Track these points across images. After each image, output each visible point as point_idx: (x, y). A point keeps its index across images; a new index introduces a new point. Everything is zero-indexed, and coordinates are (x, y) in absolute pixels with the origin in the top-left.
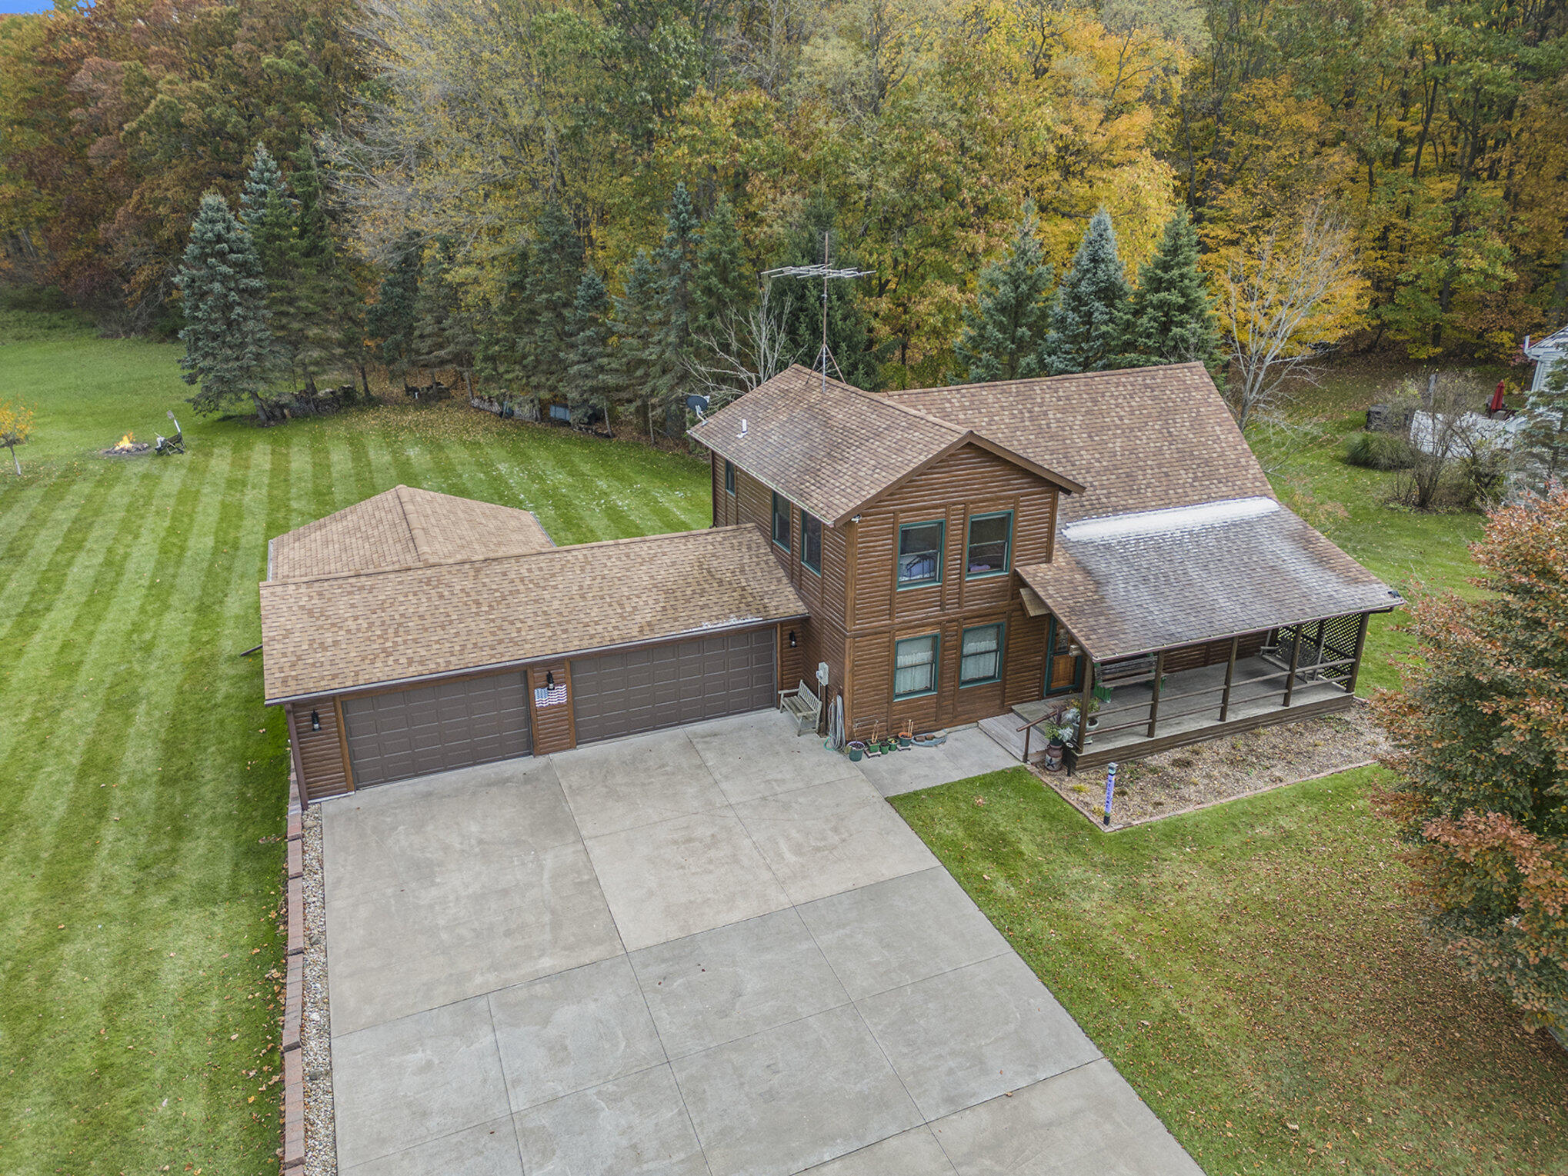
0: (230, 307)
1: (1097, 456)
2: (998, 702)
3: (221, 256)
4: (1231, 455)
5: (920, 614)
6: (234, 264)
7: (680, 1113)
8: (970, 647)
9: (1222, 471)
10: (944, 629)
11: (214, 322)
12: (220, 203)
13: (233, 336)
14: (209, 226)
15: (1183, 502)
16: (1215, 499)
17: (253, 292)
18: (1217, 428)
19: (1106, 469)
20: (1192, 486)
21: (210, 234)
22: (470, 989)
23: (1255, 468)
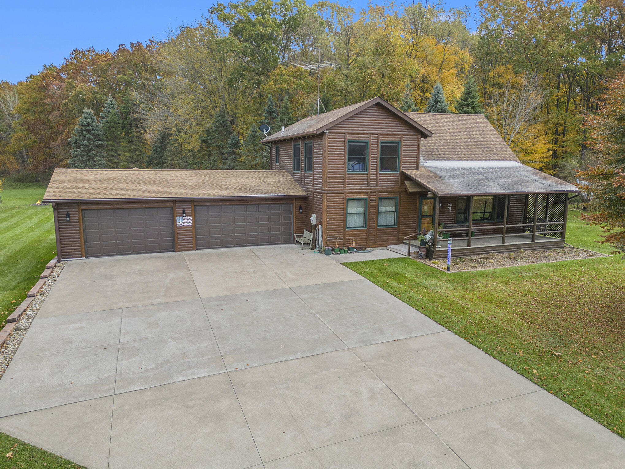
0: (90, 150)
1: (439, 140)
2: (396, 237)
3: (89, 131)
4: (499, 146)
5: (358, 186)
6: (93, 135)
7: (213, 344)
8: (383, 209)
9: (495, 151)
10: (369, 196)
11: (83, 156)
12: (91, 112)
13: (90, 162)
14: (85, 120)
15: (478, 159)
16: (493, 160)
17: (101, 146)
18: (492, 137)
19: (443, 145)
20: (482, 154)
21: (85, 123)
22: (114, 307)
23: (510, 151)
